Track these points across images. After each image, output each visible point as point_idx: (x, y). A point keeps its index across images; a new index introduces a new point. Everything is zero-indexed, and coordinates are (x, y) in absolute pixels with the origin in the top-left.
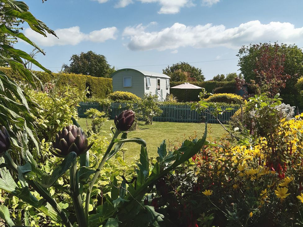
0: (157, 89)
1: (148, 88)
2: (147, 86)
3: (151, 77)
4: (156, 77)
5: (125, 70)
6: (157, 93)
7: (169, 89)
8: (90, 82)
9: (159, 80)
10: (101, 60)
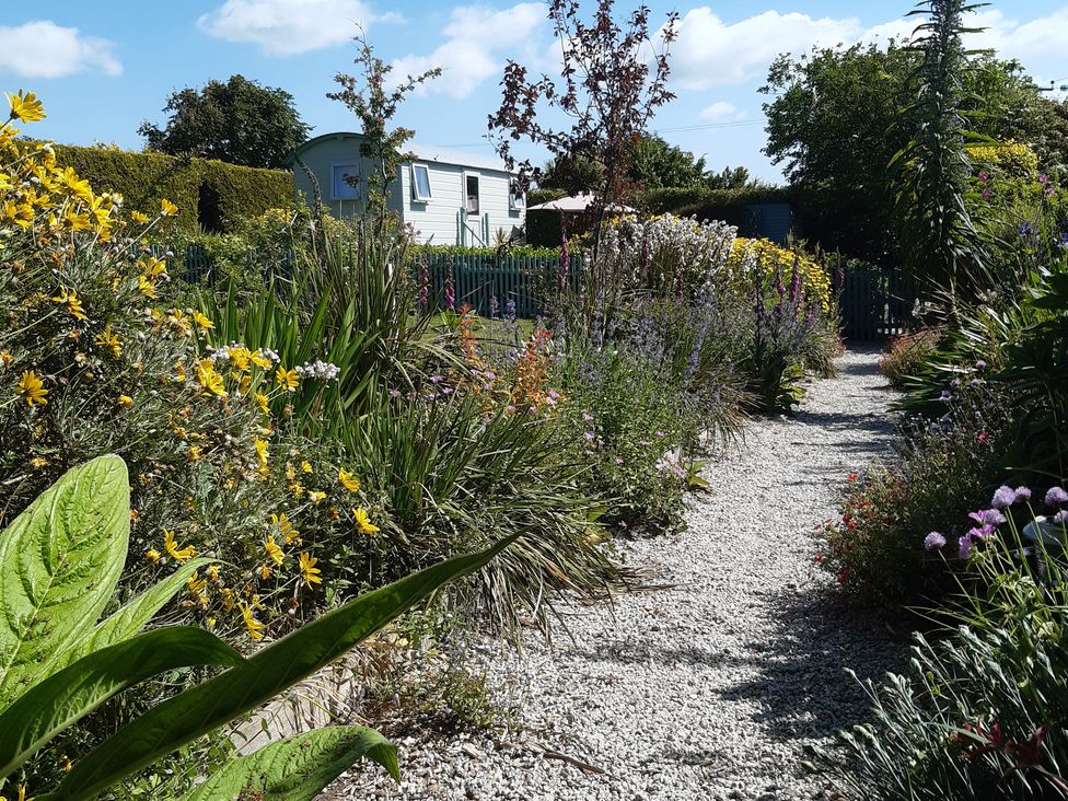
0: (462, 210)
1: (419, 206)
2: (413, 196)
3: (435, 165)
4: (461, 168)
5: (335, 138)
6: (464, 225)
7: (523, 215)
8: (218, 182)
9: (477, 178)
10: (271, 107)
